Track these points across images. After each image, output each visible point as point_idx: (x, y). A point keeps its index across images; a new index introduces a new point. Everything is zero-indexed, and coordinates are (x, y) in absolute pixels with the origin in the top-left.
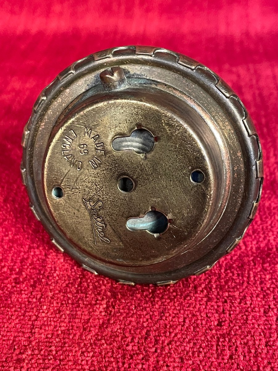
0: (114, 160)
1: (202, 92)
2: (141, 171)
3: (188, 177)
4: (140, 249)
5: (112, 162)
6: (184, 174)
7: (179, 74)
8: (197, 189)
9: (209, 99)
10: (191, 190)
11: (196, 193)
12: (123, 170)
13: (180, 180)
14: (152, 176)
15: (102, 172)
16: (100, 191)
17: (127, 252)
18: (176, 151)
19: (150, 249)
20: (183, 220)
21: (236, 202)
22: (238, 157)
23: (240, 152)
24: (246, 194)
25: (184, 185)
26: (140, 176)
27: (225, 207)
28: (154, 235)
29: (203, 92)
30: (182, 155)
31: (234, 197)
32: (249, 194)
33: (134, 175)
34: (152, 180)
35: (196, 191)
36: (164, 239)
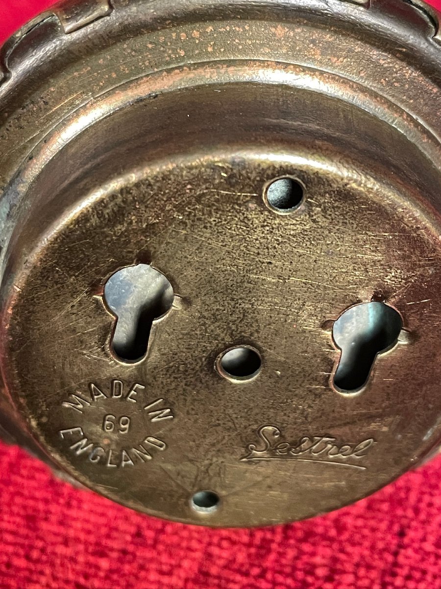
0: (168, 371)
1: (76, 74)
2: (216, 320)
3: (275, 218)
4: (421, 385)
5: (170, 375)
6: (263, 226)
7: (9, 116)
8: (320, 206)
9: (101, 61)
10: (314, 221)
11: (329, 212)
12: (201, 359)
13: (277, 240)
14: (240, 301)
15: (188, 403)
16: (236, 421)
17: (416, 413)
18: (192, 225)
19: (430, 364)
20: (391, 268)
21: (412, 82)
22: (287, 38)
23: (276, 27)
24: (401, 52)
25: (294, 236)
26: (230, 328)
27: (415, 117)
28: (399, 346)
29: (77, 71)
30: (210, 215)
31: (396, 84)
32: (405, 45)
33: (223, 339)
34: (252, 305)
35: (324, 210)
36: (421, 326)
